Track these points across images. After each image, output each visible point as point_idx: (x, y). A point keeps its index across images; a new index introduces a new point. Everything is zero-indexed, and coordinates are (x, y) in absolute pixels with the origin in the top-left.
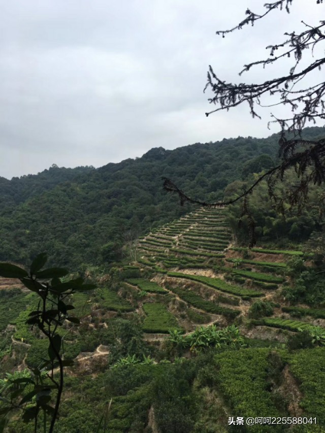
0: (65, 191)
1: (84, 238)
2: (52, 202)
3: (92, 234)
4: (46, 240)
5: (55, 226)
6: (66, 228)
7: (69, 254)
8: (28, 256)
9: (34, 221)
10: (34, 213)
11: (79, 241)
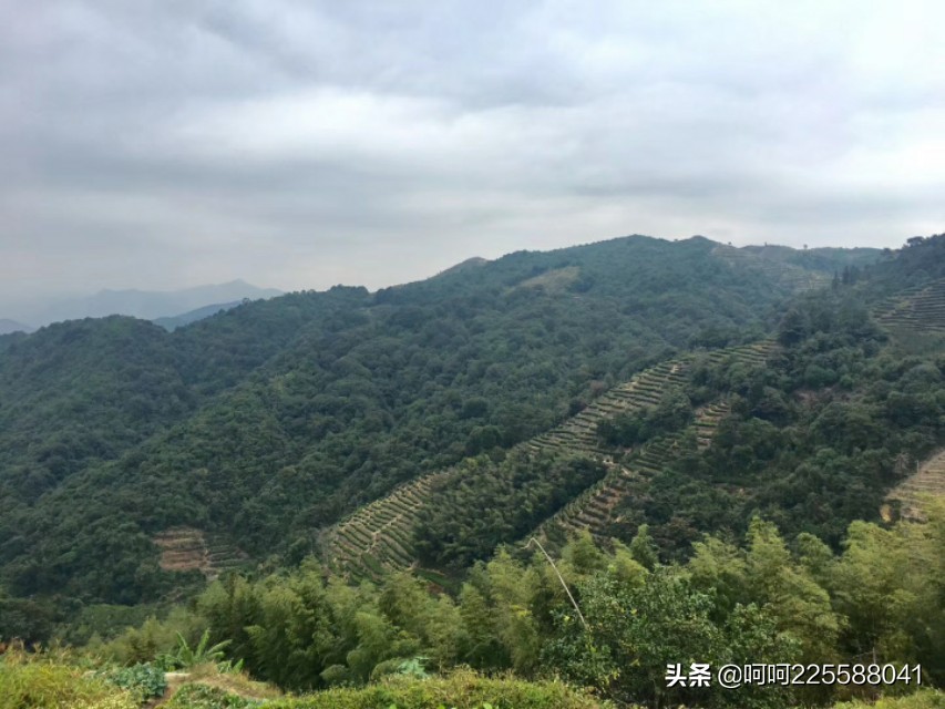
0: (259, 393)
1: (282, 492)
2: (240, 420)
3: (292, 483)
4: (232, 488)
5: (244, 464)
6: (259, 468)
7: (262, 516)
8: (208, 516)
9: (214, 455)
10: (215, 439)
11: (275, 497)
